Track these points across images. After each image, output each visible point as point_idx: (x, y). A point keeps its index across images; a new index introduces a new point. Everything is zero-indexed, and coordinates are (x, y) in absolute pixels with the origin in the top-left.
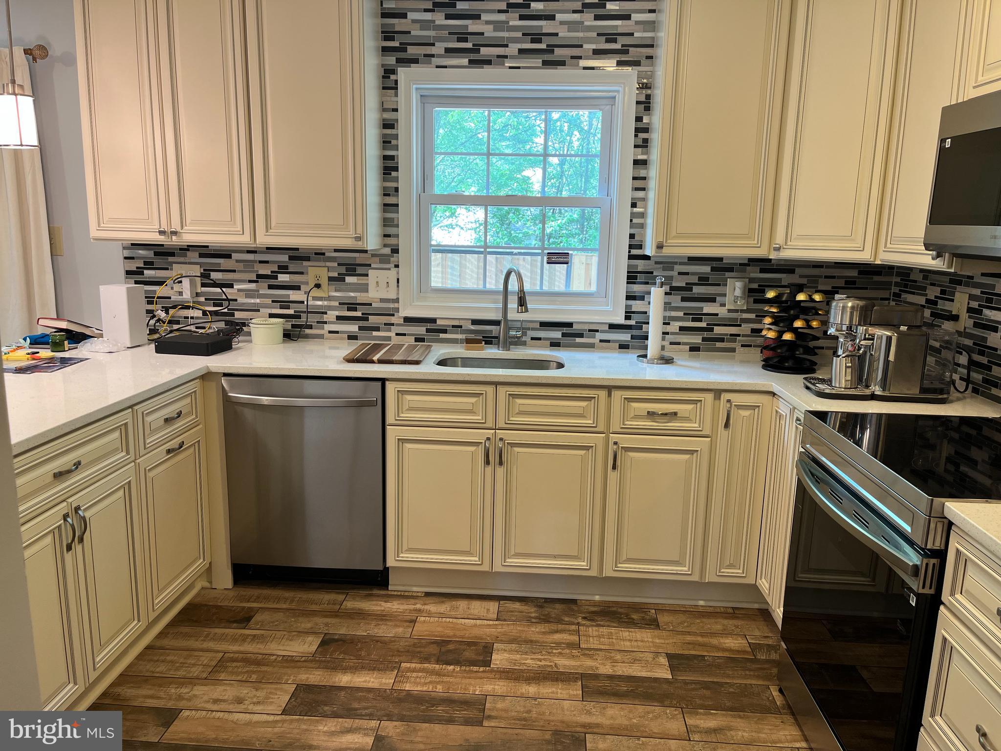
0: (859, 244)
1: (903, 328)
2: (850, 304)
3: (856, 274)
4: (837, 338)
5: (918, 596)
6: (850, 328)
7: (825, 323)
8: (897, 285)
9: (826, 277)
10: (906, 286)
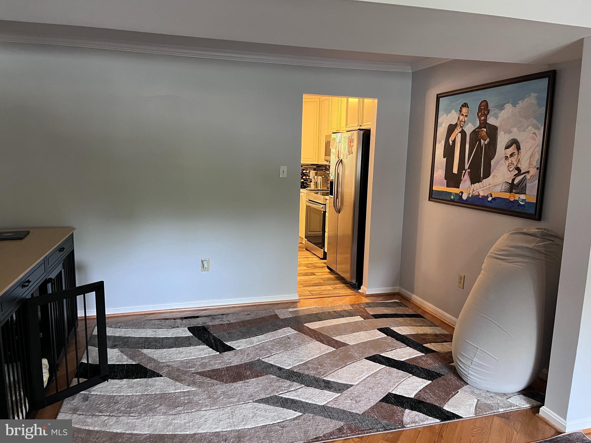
0: (315, 160)
1: (323, 176)
2: (313, 172)
3: (316, 167)
4: (311, 179)
5: (323, 211)
6: (314, 177)
7: (309, 176)
8: (324, 169)
9: (309, 168)
10: (326, 169)
